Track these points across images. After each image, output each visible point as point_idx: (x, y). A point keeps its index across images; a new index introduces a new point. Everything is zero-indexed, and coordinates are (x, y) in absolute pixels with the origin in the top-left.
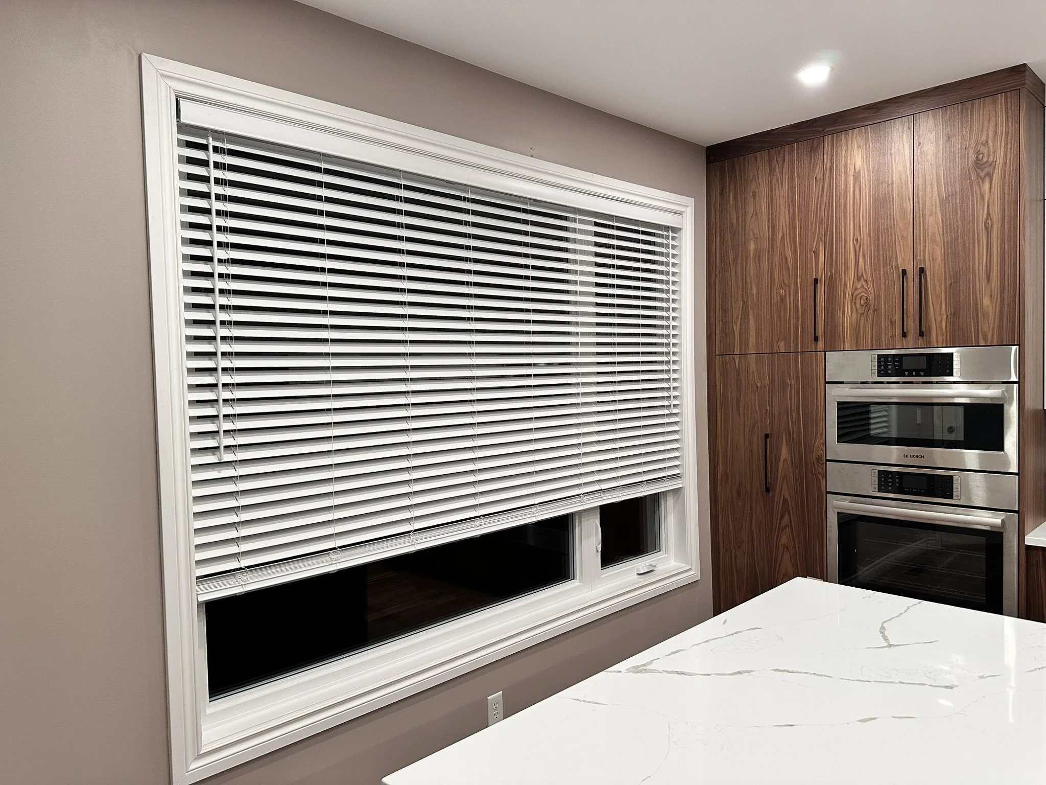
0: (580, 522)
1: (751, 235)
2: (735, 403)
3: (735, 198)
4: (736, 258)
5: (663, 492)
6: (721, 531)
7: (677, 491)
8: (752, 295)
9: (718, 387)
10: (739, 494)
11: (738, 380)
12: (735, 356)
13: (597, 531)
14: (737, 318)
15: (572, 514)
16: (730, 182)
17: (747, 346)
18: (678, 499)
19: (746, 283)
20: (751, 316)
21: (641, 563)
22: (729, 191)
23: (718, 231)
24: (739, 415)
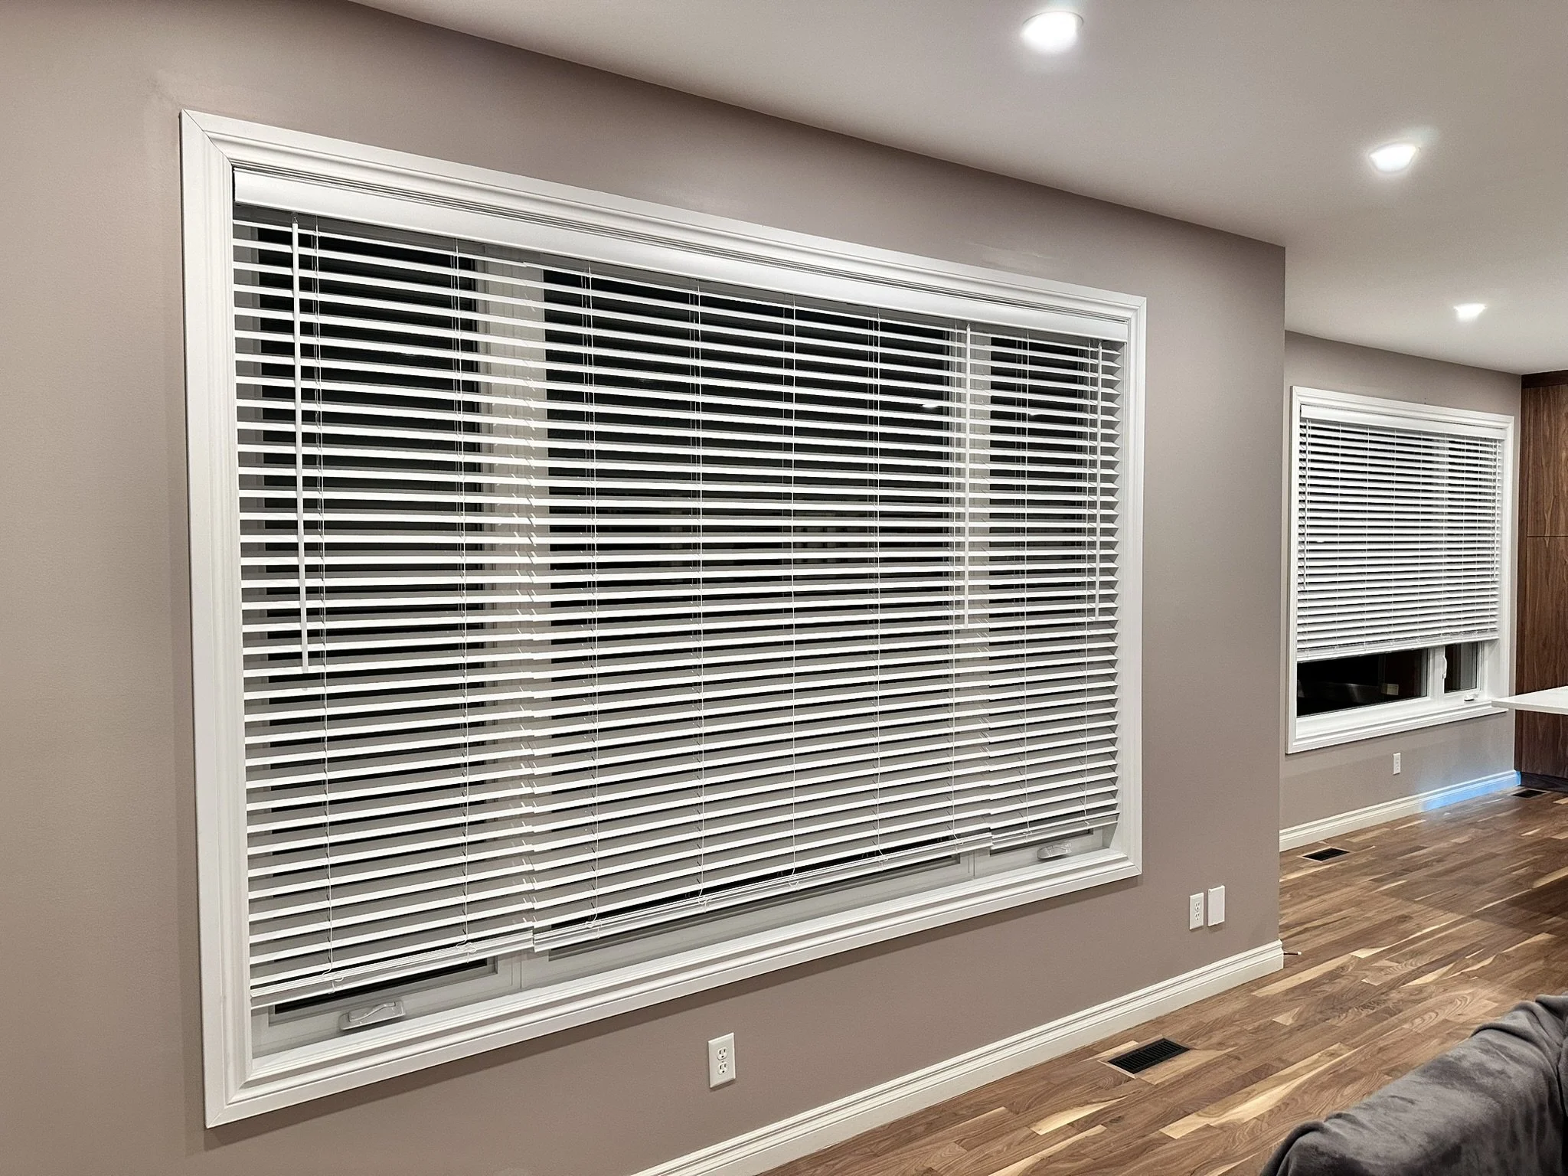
0: (1434, 656)
1: (1563, 446)
2: (1544, 574)
3: (1549, 416)
4: (1548, 463)
5: (1481, 642)
6: (1526, 675)
7: (1492, 642)
8: (1563, 492)
9: (1528, 562)
10: (1544, 645)
11: (1548, 557)
12: (1545, 538)
13: (1444, 663)
14: (1549, 509)
15: (1427, 649)
16: (1544, 404)
17: (1557, 531)
18: (1493, 649)
19: (1558, 484)
20: (1561, 506)
21: (1468, 694)
22: (1543, 410)
23: (1532, 439)
24: (1548, 584)
